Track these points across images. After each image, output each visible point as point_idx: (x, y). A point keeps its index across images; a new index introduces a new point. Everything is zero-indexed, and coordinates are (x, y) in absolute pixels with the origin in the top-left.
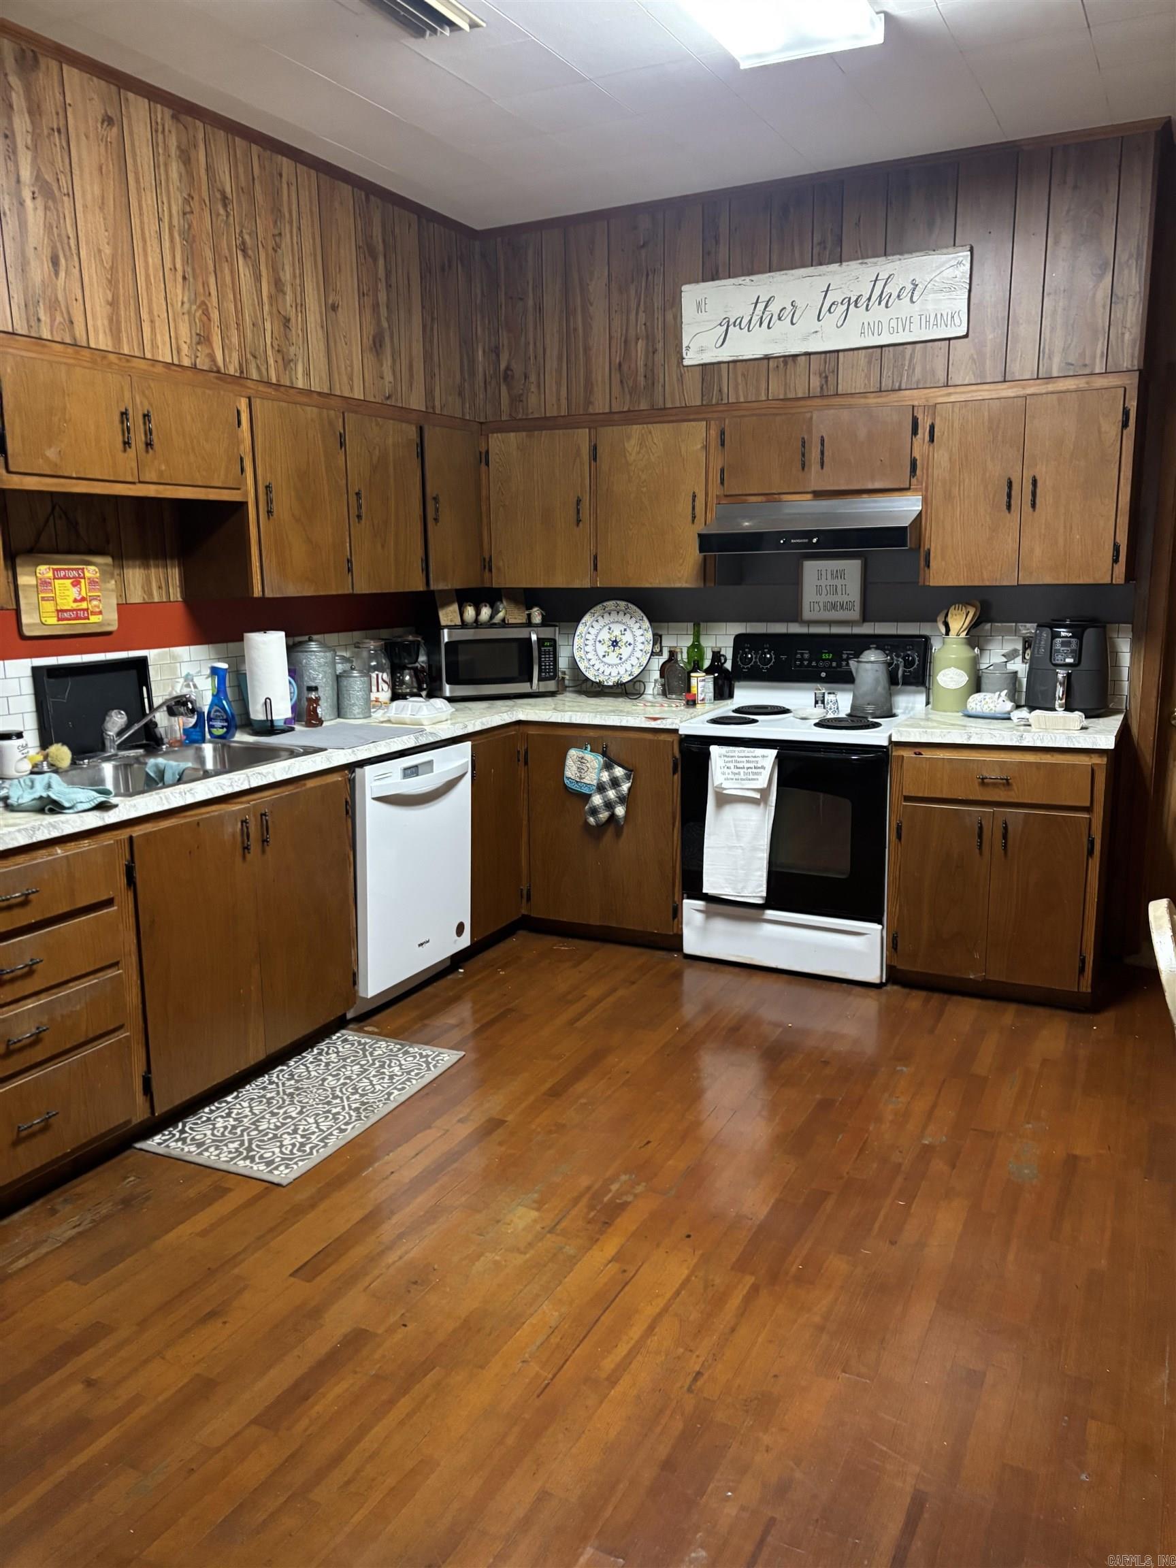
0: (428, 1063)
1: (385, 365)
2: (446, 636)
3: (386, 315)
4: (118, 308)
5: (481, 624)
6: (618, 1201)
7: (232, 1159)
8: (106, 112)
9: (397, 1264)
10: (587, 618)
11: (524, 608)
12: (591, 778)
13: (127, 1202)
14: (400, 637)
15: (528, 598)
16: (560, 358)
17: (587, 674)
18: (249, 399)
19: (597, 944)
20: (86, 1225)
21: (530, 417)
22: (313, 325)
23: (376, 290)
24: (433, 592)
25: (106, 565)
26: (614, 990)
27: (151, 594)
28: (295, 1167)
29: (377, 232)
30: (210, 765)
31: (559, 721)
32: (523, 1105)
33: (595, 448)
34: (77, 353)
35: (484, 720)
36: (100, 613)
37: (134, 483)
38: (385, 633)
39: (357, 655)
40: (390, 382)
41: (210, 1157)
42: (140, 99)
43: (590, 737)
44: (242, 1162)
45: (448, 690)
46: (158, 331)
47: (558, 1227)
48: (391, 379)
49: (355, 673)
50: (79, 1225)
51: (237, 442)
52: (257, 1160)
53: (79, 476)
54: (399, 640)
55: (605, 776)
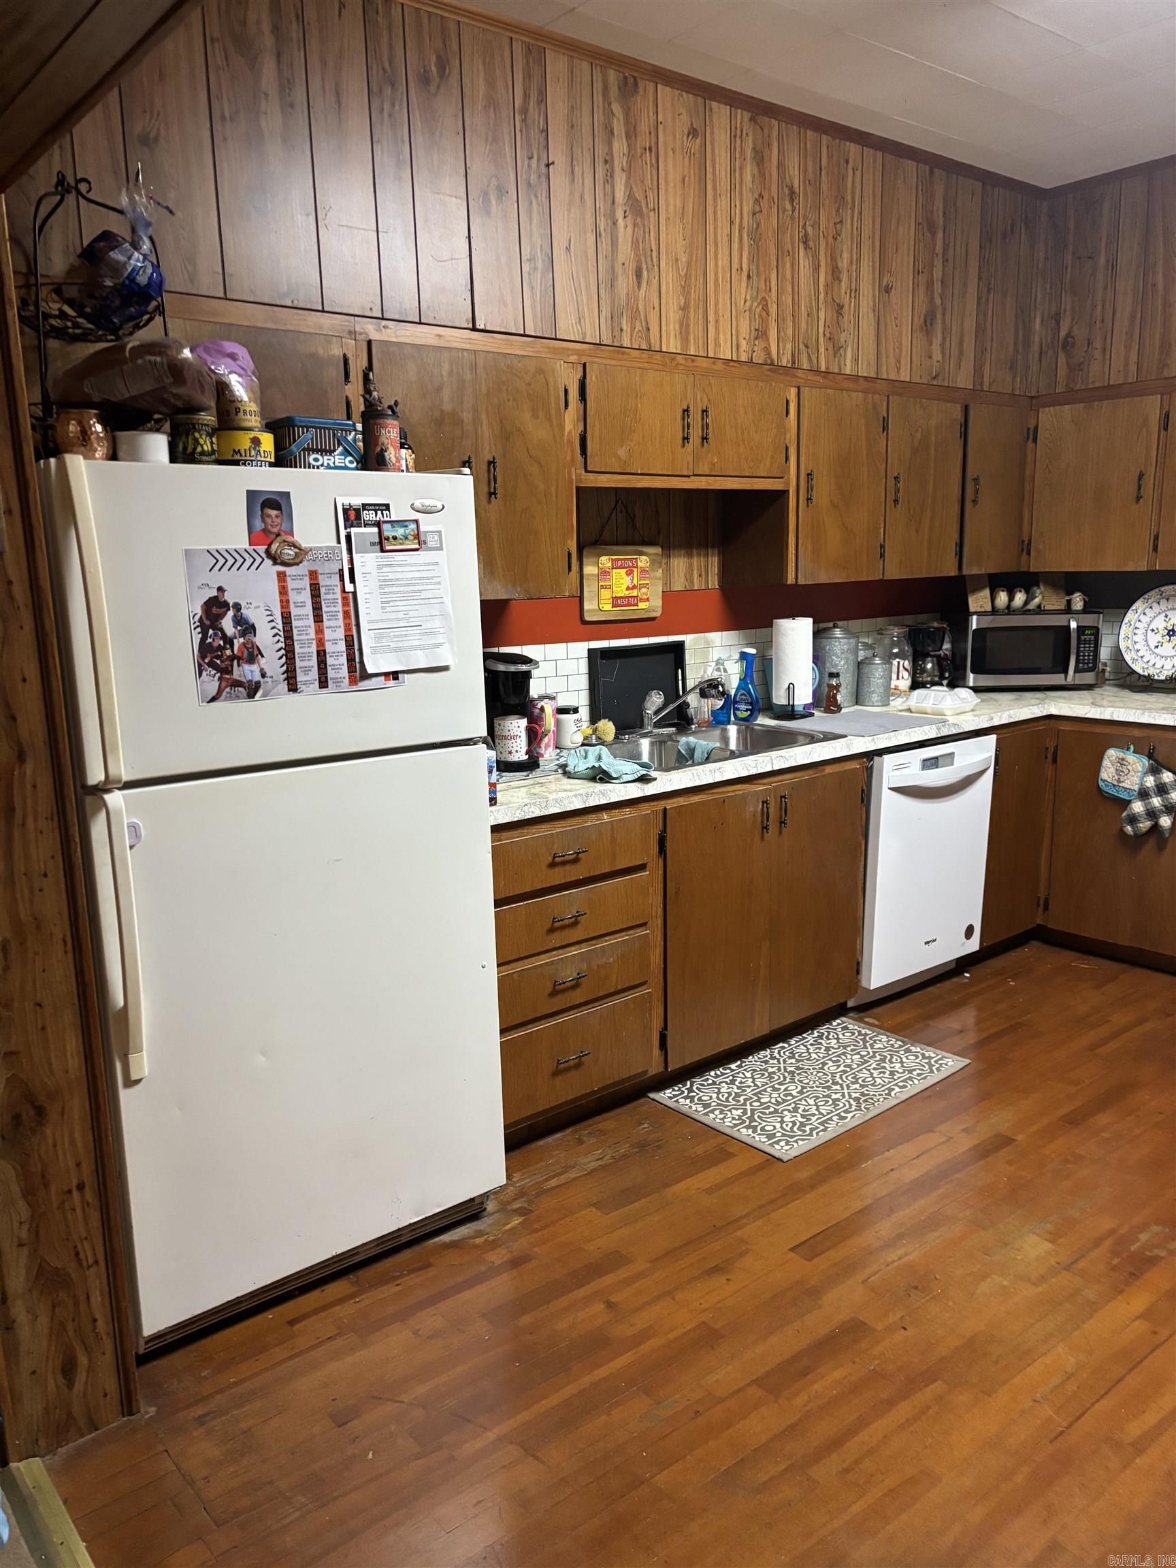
0: (931, 1066)
1: (934, 344)
2: (974, 623)
3: (940, 291)
4: (688, 312)
5: (1014, 611)
6: (1148, 1253)
7: (736, 1125)
8: (692, 124)
9: (896, 1264)
10: (1139, 605)
11: (1063, 594)
12: (1132, 782)
13: (642, 1146)
14: (922, 623)
15: (1068, 582)
16: (1133, 318)
17: (1133, 666)
18: (799, 388)
19: (1124, 966)
20: (607, 1160)
21: (1090, 387)
22: (866, 310)
23: (932, 266)
24: (964, 576)
25: (656, 554)
26: (1145, 1020)
27: (692, 582)
28: (795, 1145)
29: (939, 205)
30: (733, 746)
31: (1098, 717)
32: (1034, 1128)
33: (1167, 416)
34: (650, 357)
35: (1012, 712)
36: (648, 600)
37: (689, 476)
38: (909, 619)
39: (877, 642)
40: (938, 362)
41: (715, 1119)
42: (722, 106)
43: (1134, 737)
44: (745, 1130)
45: (971, 679)
46: (721, 330)
47: (1075, 1266)
48: (940, 358)
49: (877, 661)
50: (602, 1158)
51: (782, 429)
52: (759, 1132)
53: (643, 472)
54: (924, 626)
55: (1150, 781)
